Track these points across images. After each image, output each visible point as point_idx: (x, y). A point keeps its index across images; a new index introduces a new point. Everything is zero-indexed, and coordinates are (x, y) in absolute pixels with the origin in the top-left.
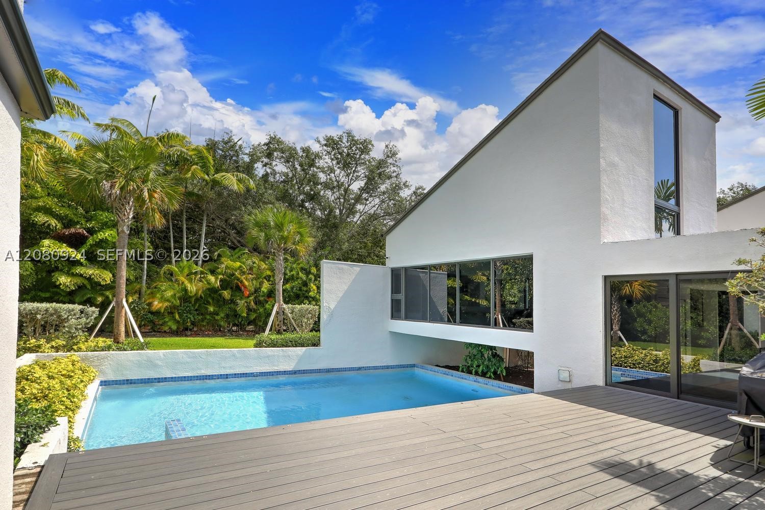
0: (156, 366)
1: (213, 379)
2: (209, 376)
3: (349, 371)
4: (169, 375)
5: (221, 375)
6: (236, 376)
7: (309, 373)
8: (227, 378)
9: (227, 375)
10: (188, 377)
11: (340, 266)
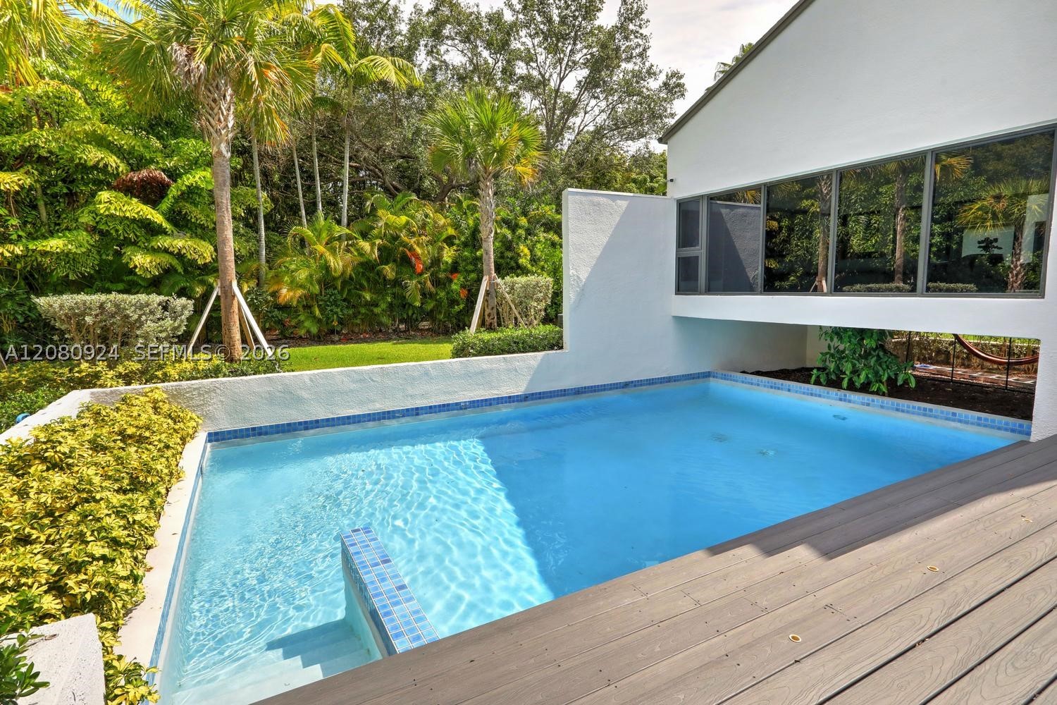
0: (299, 400)
1: (394, 417)
2: (389, 412)
3: (611, 389)
4: (322, 415)
5: (407, 410)
6: (431, 409)
7: (547, 397)
8: (417, 414)
9: (417, 409)
10: (354, 416)
11: (596, 199)
